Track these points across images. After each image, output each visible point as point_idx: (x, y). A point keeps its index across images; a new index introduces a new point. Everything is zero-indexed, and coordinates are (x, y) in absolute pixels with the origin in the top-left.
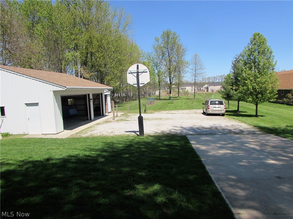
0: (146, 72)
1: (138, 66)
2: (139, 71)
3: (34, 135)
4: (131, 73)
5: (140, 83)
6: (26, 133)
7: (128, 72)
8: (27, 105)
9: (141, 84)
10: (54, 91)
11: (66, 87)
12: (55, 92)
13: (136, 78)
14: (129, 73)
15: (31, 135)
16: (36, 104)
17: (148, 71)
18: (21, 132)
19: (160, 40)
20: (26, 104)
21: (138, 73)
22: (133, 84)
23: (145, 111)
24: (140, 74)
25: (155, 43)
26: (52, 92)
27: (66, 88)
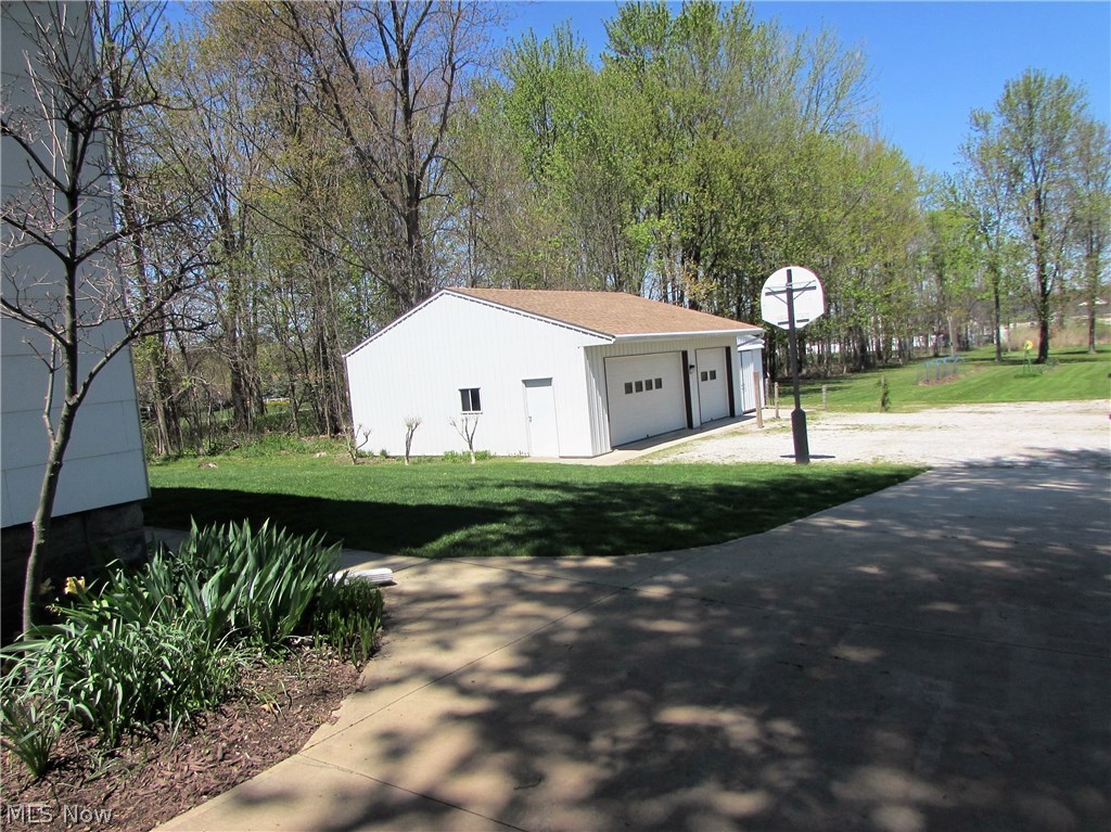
0: (814, 288)
1: (789, 272)
2: (794, 287)
3: (541, 458)
4: (773, 293)
5: (796, 318)
6: (525, 451)
7: (764, 291)
8: (528, 383)
9: (798, 321)
10: (586, 348)
11: (614, 337)
12: (589, 350)
13: (786, 307)
14: (767, 294)
15: (535, 458)
16: (547, 382)
17: (818, 284)
18: (514, 452)
19: (997, 121)
20: (524, 382)
21: (790, 292)
22: (780, 323)
23: (883, 404)
24: (795, 294)
25: (974, 135)
26: (582, 349)
27: (614, 340)
